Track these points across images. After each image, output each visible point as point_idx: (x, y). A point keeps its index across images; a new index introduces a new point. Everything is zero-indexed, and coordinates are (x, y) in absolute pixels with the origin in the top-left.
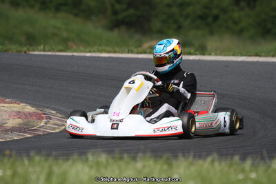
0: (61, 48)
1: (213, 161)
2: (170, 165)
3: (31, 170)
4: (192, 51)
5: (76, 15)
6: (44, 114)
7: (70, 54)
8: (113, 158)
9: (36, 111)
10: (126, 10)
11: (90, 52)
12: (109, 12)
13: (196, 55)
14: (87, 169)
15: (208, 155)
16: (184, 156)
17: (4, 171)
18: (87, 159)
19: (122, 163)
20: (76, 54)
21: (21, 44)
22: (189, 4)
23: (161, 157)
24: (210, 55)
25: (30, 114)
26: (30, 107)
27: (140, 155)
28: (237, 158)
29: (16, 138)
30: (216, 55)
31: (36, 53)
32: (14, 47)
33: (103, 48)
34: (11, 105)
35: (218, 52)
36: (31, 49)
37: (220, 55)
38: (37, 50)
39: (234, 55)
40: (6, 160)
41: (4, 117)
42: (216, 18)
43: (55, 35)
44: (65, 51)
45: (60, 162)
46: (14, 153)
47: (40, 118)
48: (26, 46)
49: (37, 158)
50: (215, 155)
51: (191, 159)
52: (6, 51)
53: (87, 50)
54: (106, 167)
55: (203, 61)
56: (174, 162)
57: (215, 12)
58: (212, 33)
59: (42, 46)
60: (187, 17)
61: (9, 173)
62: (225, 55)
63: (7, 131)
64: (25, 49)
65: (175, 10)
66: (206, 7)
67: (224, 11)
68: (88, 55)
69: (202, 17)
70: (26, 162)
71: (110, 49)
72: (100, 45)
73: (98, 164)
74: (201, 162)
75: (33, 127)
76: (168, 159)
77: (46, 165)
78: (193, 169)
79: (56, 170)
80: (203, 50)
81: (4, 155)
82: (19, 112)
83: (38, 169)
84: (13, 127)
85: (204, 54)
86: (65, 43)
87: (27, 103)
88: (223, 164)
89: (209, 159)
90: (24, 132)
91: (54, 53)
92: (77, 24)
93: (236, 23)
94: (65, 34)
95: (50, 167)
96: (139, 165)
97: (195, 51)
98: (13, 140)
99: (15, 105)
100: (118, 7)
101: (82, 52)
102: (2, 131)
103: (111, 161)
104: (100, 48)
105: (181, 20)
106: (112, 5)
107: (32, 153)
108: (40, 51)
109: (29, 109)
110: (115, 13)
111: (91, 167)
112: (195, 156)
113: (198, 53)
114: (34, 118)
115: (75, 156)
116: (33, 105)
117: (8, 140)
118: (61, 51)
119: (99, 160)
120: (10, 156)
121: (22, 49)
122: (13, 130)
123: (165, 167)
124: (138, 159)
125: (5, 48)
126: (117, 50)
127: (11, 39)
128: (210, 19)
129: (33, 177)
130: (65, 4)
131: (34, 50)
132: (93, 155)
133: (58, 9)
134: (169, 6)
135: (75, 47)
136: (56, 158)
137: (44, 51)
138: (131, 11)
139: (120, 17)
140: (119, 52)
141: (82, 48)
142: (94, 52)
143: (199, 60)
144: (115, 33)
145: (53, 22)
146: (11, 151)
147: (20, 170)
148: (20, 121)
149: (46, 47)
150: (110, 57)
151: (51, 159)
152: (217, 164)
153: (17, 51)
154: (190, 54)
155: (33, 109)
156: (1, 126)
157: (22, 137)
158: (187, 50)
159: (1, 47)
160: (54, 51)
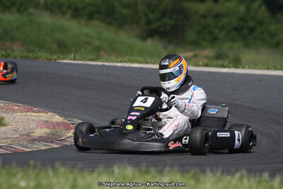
0: (92, 57)
1: (242, 177)
2: (197, 181)
3: (54, 181)
4: (226, 64)
5: (109, 24)
6: (72, 124)
7: (101, 63)
8: (140, 171)
9: (65, 120)
10: (159, 19)
11: (121, 62)
12: (143, 21)
13: (229, 67)
15: (237, 171)
16: (212, 171)
17: (28, 182)
18: (113, 171)
19: (148, 177)
20: (106, 64)
21: (51, 53)
22: (224, 16)
23: (188, 172)
24: (244, 68)
25: (58, 124)
26: (58, 117)
27: (167, 168)
28: (266, 175)
29: (43, 148)
30: (250, 68)
31: (66, 61)
32: (44, 55)
33: (134, 58)
34: (40, 114)
35: (252, 66)
36: (61, 57)
37: (254, 68)
38: (68, 58)
39: (268, 69)
40: (30, 171)
41: (31, 126)
42: (252, 30)
43: (87, 43)
44: (96, 61)
45: (85, 174)
46: (38, 164)
47: (68, 129)
48: (56, 54)
49: (62, 170)
50: (244, 172)
51: (219, 174)
52: (36, 58)
53: (118, 60)
55: (236, 74)
56: (202, 178)
57: (251, 24)
58: (247, 45)
59: (73, 55)
60: (222, 28)
61: (32, 183)
62: (259, 69)
63: (34, 140)
64: (55, 57)
65: (210, 21)
66: (242, 19)
67: (261, 23)
68: (119, 64)
69: (238, 29)
70: (51, 173)
71: (141, 59)
72: (132, 55)
73: (124, 177)
74: (229, 178)
75: (61, 137)
76: (195, 174)
77: (71, 177)
78: (221, 185)
79: (80, 181)
80: (237, 63)
81: (29, 165)
82: (48, 122)
83: (62, 180)
84: (40, 137)
85: (237, 67)
86: (97, 52)
87: (54, 112)
88: (252, 180)
89: (238, 175)
90: (51, 142)
91: (85, 63)
92: (108, 33)
93: (272, 36)
94: (97, 43)
95: (75, 180)
96: (166, 179)
97: (229, 64)
98: (41, 150)
99: (43, 114)
100: (151, 16)
101: (113, 62)
102: (29, 141)
103: (137, 174)
104: (131, 58)
105: (216, 31)
106: (146, 15)
107: (57, 164)
108: (71, 59)
109: (57, 118)
110: (149, 22)
112: (223, 172)
113: (230, 65)
114: (62, 128)
115: (101, 168)
116: (61, 115)
117: (35, 149)
118: (92, 60)
119: (126, 173)
120: (35, 167)
121: (52, 57)
122: (40, 139)
123: (192, 182)
124: (165, 173)
125: (34, 56)
126: (149, 61)
127: (42, 46)
128: (246, 32)
130: (98, 13)
131: (64, 59)
132: (119, 167)
133: (90, 17)
134: (204, 16)
135: (106, 57)
136: (82, 170)
137: (74, 60)
138: (167, 20)
139: (154, 26)
140: (150, 63)
141: (113, 58)
142: (125, 62)
143: (233, 73)
144: (149, 42)
145: (85, 30)
146: (36, 161)
148: (48, 131)
149: (76, 55)
150: (141, 68)
151: (76, 171)
152: (245, 181)
153: (47, 59)
154: (223, 66)
155: (61, 118)
156: (28, 135)
157: (49, 147)
158: (220, 62)
159: (31, 55)
160: (85, 60)
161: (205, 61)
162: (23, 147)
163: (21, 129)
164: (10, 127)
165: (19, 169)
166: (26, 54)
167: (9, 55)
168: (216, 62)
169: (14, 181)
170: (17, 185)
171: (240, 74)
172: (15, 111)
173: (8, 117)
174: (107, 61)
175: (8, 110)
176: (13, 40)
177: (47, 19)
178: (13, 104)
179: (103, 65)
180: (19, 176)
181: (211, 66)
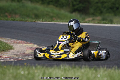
2: (96, 71)
3: (36, 71)
4: (107, 22)
5: (57, 6)
8: (72, 67)
9: (39, 47)
10: (78, 4)
11: (62, 22)
12: (71, 5)
13: (108, 24)
14: (60, 72)
15: (113, 66)
16: (102, 67)
17: (24, 72)
18: (60, 68)
19: (75, 70)
21: (32, 18)
22: (105, 2)
23: (92, 68)
24: (115, 24)
27: (83, 66)
29: (30, 59)
30: (117, 24)
32: (29, 20)
34: (27, 44)
35: (118, 23)
36: (37, 20)
38: (39, 21)
40: (25, 67)
41: (25, 49)
42: (118, 8)
43: (47, 15)
44: (51, 22)
45: (49, 68)
46: (29, 64)
48: (34, 19)
49: (39, 67)
50: (116, 67)
51: (105, 68)
52: (26, 21)
54: (68, 71)
56: (98, 69)
57: (117, 6)
58: (115, 15)
59: (42, 19)
60: (105, 8)
61: (26, 72)
63: (26, 55)
64: (34, 20)
65: (99, 5)
66: (113, 4)
68: (61, 23)
69: (111, 8)
70: (34, 68)
72: (67, 19)
73: (65, 70)
74: (110, 70)
76: (95, 68)
77: (43, 70)
78: (106, 72)
79: (47, 72)
80: (111, 22)
81: (25, 65)
82: (31, 47)
83: (39, 71)
84: (28, 54)
85: (112, 24)
86: (52, 18)
87: (35, 43)
89: (113, 68)
91: (47, 22)
92: (56, 10)
94: (52, 15)
96: (83, 70)
97: (108, 22)
99: (30, 44)
101: (59, 22)
102: (24, 55)
103: (70, 68)
104: (67, 21)
105: (102, 9)
106: (72, 2)
107: (37, 65)
108: (41, 21)
110: (74, 6)
111: (62, 71)
112: (107, 67)
113: (109, 23)
115: (55, 66)
116: (37, 44)
117: (26, 59)
118: (50, 21)
119: (66, 68)
120: (27, 65)
123: (94, 72)
125: (25, 20)
127: (28, 16)
128: (115, 9)
129: (37, 75)
131: (38, 21)
132: (63, 66)
133: (49, 3)
134: (97, 3)
135: (56, 20)
136: (47, 67)
137: (42, 21)
138: (81, 5)
139: (75, 8)
141: (59, 20)
142: (64, 22)
143: (110, 26)
144: (74, 14)
145: (46, 9)
147: (31, 71)
148: (32, 51)
151: (44, 67)
152: (117, 71)
153: (31, 21)
154: (106, 23)
155: (37, 46)
156: (23, 53)
157: (32, 58)
158: (104, 22)
159: (24, 19)
160: (47, 21)
161: (98, 21)
162: (21, 58)
163: (20, 51)
164: (16, 50)
165: (21, 66)
166: (22, 19)
167: (15, 20)
168: (103, 22)
169: (19, 71)
170: (20, 73)
171: (113, 27)
172: (17, 43)
173: (14, 46)
174: (56, 22)
175: (14, 43)
176: (16, 14)
177: (30, 5)
178: (17, 40)
179: (55, 23)
180: (21, 69)
181: (100, 23)
